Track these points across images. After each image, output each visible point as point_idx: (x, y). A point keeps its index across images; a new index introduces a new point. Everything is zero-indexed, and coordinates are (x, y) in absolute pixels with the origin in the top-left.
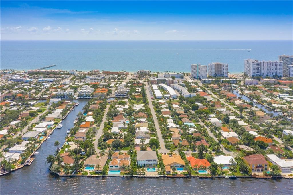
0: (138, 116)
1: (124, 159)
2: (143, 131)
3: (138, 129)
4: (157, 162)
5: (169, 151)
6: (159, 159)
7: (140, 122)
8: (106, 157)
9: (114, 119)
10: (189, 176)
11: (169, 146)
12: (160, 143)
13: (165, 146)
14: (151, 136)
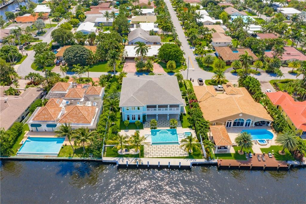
0: (137, 4)
1: (82, 100)
2: (146, 30)
3: (135, 25)
4: (182, 108)
5: (210, 76)
6: (186, 99)
7: (142, 14)
8: (34, 92)
9: (91, 9)
10: (296, 163)
11: (209, 61)
12: (184, 53)
13: (198, 60)
14: (164, 40)
